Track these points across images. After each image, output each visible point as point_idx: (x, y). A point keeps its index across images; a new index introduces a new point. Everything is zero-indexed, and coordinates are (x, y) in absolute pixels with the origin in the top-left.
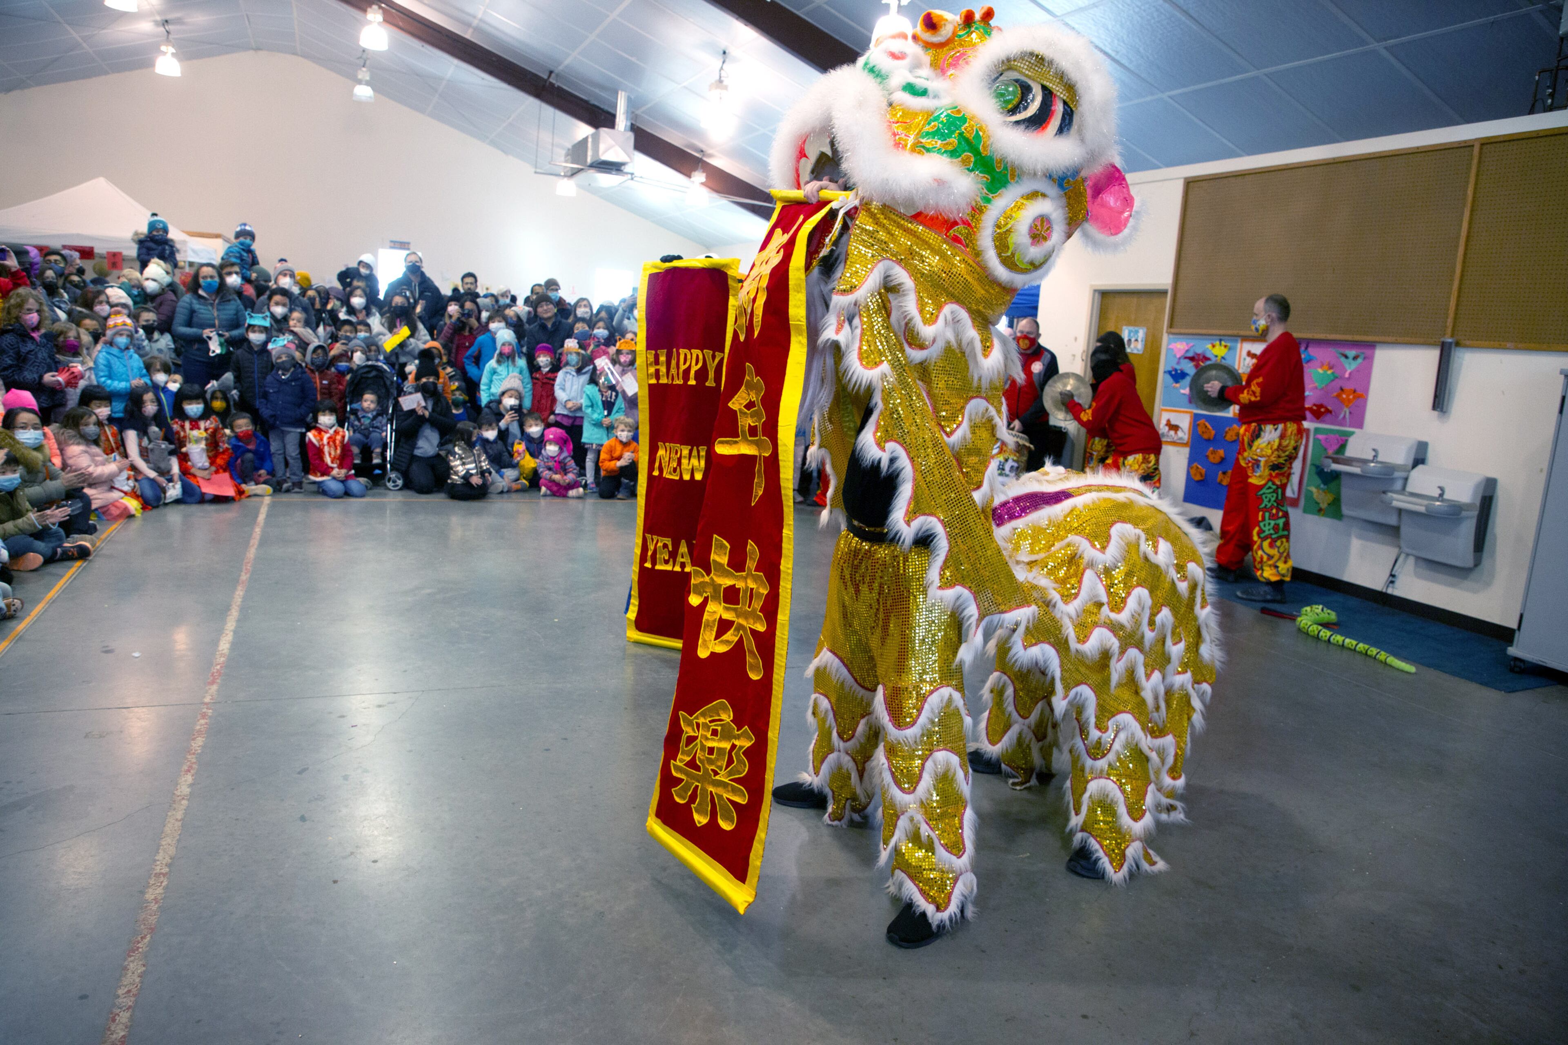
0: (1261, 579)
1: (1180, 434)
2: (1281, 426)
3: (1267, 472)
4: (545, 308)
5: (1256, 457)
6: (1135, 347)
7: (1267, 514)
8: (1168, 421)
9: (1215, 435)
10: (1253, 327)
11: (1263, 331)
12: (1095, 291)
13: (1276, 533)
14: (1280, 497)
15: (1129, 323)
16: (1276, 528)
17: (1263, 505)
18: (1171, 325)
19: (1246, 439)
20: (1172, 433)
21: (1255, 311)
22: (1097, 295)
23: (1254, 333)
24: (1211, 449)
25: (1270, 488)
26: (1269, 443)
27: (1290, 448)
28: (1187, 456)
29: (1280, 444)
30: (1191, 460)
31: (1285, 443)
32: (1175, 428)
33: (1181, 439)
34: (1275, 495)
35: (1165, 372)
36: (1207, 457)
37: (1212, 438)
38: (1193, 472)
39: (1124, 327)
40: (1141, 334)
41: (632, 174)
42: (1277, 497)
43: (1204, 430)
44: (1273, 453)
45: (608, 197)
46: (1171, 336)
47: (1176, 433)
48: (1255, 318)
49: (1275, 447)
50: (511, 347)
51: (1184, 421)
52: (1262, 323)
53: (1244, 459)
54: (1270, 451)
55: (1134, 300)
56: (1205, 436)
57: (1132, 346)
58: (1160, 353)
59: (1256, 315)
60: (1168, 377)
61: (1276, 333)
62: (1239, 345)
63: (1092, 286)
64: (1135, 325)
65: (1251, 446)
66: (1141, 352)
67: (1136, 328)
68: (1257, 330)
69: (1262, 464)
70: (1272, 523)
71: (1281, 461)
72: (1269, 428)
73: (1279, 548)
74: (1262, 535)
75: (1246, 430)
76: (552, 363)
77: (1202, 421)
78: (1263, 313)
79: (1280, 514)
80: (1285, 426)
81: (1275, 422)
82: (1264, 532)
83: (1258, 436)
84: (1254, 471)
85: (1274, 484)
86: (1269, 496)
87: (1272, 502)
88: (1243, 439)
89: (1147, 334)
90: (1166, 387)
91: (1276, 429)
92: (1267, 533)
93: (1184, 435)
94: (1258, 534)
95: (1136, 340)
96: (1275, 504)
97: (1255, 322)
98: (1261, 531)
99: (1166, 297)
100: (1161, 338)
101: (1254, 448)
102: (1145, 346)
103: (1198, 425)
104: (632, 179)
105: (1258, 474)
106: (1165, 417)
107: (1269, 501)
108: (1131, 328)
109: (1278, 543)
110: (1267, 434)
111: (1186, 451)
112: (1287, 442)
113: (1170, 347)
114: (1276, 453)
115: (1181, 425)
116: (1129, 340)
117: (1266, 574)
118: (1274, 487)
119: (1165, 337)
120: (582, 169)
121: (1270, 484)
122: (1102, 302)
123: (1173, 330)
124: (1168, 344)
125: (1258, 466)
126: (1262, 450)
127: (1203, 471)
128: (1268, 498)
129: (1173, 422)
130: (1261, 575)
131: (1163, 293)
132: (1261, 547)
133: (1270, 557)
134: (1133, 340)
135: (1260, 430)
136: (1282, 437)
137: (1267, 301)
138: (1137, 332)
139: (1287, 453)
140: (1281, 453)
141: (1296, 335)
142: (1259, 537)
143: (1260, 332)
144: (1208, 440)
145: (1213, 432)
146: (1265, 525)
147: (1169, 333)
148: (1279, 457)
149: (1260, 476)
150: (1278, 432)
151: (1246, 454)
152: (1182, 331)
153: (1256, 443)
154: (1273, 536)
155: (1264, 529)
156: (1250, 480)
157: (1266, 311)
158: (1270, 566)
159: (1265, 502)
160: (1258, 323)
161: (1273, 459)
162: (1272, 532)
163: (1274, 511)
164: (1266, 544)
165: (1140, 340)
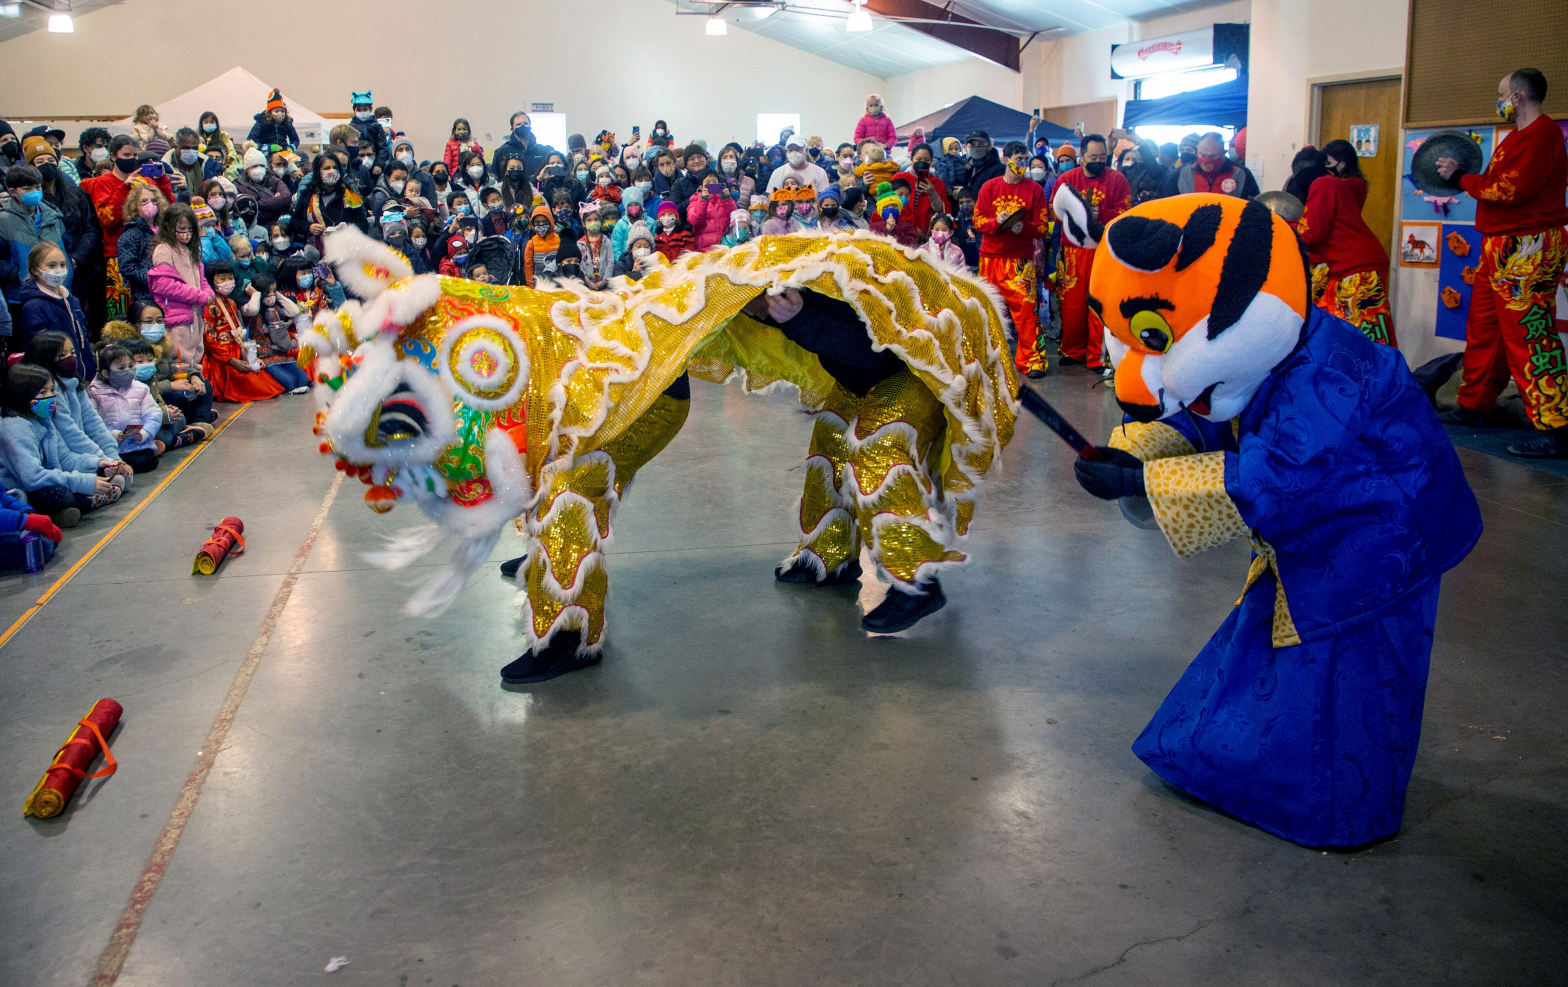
0: (1539, 427)
1: (1427, 252)
2: (1542, 236)
3: (1529, 294)
4: (697, 160)
5: (1512, 277)
6: (1367, 150)
7: (1538, 347)
8: (1412, 236)
9: (1470, 250)
10: (1498, 112)
11: (1510, 114)
12: (1313, 85)
13: (1554, 367)
14: (1550, 325)
15: (1357, 122)
16: (1553, 361)
17: (1529, 337)
18: (1407, 118)
19: (1496, 256)
20: (1417, 251)
21: (1500, 91)
22: (1316, 89)
23: (1500, 119)
24: (1467, 267)
25: (1535, 313)
26: (1529, 258)
27: (1557, 260)
28: (1438, 278)
29: (1544, 258)
30: (1443, 283)
31: (1550, 256)
32: (1420, 245)
33: (1428, 258)
34: (1544, 322)
35: (1404, 177)
36: (1462, 278)
37: (1466, 254)
38: (1445, 297)
39: (1352, 127)
40: (1373, 133)
41: (783, 4)
42: (1547, 324)
43: (1456, 244)
44: (1535, 269)
45: (764, 31)
46: (1408, 132)
47: (1422, 251)
48: (1500, 99)
49: (1538, 261)
50: (638, 207)
51: (1431, 236)
52: (1508, 105)
53: (1496, 281)
54: (1531, 268)
55: (1363, 91)
56: (1459, 252)
57: (1363, 149)
58: (1396, 154)
59: (1502, 96)
60: (1408, 182)
61: (1528, 118)
62: (1494, 135)
63: (1308, 80)
64: (1366, 123)
65: (1503, 264)
66: (1374, 155)
67: (1367, 126)
68: (1502, 114)
69: (1521, 284)
70: (1547, 355)
71: (1548, 278)
72: (1527, 239)
73: (1560, 386)
74: (1536, 373)
75: (1493, 244)
76: (676, 223)
77: (1454, 233)
78: (1509, 92)
79: (1554, 345)
80: (1548, 234)
81: (1533, 230)
82: (1538, 367)
83: (1513, 250)
84: (1511, 294)
85: (1540, 308)
86: (1536, 323)
87: (1540, 331)
88: (1492, 256)
89: (1380, 133)
90: (1405, 195)
91: (1536, 240)
92: (1542, 368)
93: (1431, 252)
94: (1531, 371)
95: (1368, 141)
96: (1545, 333)
97: (1500, 106)
98: (1534, 367)
99: (1400, 84)
100: (1397, 137)
101: (1509, 266)
102: (1379, 148)
103: (1448, 239)
104: (783, 9)
105: (1517, 298)
106: (1407, 232)
107: (1537, 330)
108: (1360, 127)
109: (1559, 380)
110: (1525, 247)
111: (1436, 272)
112: (1553, 253)
113: (1409, 145)
114: (1540, 268)
115: (1427, 241)
116: (1359, 142)
117: (1544, 420)
118: (1542, 312)
119: (1401, 133)
120: (727, 4)
121: (1535, 309)
122: (1323, 98)
123: (1410, 125)
124: (1406, 142)
125: (1517, 288)
126: (1520, 267)
127: (1458, 296)
128: (1535, 327)
129: (1417, 238)
130: (1539, 422)
131: (1397, 79)
132: (1537, 387)
133: (1549, 398)
134: (1364, 141)
135: (1515, 242)
136: (1546, 248)
137: (1514, 77)
138: (1368, 131)
139: (1554, 268)
140: (1547, 269)
141: (1554, 116)
142: (1532, 375)
143: (1507, 116)
144: (1462, 257)
145: (1468, 247)
146: (1538, 360)
147: (1406, 129)
148: (1546, 273)
149: (1521, 300)
150: (1540, 241)
151: (1497, 275)
152: (1422, 124)
153: (1511, 260)
154: (1551, 372)
155: (1537, 364)
156: (1508, 306)
157: (1512, 88)
158: (1550, 410)
159: (1532, 331)
160: (1503, 105)
161: (1535, 276)
162: (1548, 366)
163: (1545, 342)
164: (1542, 382)
165: (1372, 140)
